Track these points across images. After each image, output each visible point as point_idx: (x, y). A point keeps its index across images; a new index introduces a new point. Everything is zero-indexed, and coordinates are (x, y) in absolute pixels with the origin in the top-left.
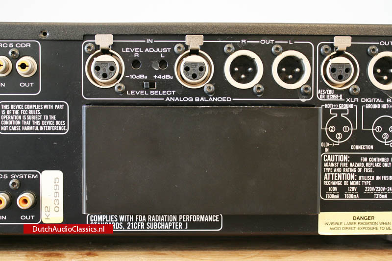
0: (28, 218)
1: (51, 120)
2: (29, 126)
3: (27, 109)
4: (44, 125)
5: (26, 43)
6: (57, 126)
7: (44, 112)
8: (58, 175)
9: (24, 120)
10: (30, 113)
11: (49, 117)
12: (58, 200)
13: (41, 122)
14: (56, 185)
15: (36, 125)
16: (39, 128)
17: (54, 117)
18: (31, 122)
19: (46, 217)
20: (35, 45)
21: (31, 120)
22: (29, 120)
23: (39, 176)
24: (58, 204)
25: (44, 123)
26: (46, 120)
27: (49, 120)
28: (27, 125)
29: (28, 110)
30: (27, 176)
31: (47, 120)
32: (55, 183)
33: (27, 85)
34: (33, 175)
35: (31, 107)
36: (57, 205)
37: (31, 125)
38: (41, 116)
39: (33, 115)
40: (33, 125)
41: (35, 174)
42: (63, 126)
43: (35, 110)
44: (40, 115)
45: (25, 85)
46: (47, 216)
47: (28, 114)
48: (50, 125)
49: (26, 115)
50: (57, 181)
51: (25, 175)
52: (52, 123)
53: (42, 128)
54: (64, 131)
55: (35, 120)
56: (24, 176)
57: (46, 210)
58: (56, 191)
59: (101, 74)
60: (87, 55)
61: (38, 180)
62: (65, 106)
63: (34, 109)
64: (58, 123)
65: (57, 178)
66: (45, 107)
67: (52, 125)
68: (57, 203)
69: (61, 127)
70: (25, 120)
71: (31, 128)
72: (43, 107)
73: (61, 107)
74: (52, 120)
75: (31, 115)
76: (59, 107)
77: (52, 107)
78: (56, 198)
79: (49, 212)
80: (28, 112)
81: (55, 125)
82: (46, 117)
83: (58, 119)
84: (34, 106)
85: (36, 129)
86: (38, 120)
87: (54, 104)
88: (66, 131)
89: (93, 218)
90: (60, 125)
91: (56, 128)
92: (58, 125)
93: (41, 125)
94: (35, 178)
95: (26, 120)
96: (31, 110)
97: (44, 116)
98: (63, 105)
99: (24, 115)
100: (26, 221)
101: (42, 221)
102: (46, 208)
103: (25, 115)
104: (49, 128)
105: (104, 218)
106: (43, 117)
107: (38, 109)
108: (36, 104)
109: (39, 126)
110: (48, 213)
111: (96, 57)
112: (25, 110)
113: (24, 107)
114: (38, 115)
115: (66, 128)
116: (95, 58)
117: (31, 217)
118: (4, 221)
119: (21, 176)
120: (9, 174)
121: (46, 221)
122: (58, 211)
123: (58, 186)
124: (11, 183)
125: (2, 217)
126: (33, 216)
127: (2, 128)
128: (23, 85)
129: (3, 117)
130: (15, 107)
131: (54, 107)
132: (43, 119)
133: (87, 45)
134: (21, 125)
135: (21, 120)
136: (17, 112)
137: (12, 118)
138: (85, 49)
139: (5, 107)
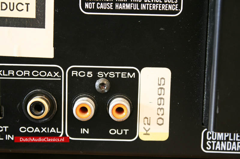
0: (120, 132)
8: (165, 73)
12: (162, 109)
14: (161, 88)
16: (140, 7)
19: (145, 132)
23: (137, 75)
24: (163, 115)
30: (120, 75)
32: (160, 85)
34: (129, 74)
36: (160, 116)
41: (131, 71)
42: (175, 4)
46: (147, 131)
48: (156, 3)
50: (163, 83)
51: (118, 73)
56: (116, 75)
57: (146, 122)
58: (161, 96)
61: (135, 81)
65: (163, 78)
67: (159, 3)
68: (161, 112)
69: (172, 6)
71: (128, 7)
78: (161, 107)
79: (149, 124)
81: (163, 3)
85: (136, 7)
89: (210, 135)
90: (171, 4)
92: (167, 3)
93: (143, 2)
94: (131, 77)
100: (116, 136)
101: (138, 137)
102: (146, 120)
110: (147, 127)
115: (179, 8)
117: (124, 132)
118: (85, 135)
119: (112, 75)
120: (95, 71)
121: (144, 138)
122: (162, 124)
123: (164, 89)
124: (97, 84)
125: (83, 131)
126: (126, 130)
127: (87, 6)
134: (114, 2)
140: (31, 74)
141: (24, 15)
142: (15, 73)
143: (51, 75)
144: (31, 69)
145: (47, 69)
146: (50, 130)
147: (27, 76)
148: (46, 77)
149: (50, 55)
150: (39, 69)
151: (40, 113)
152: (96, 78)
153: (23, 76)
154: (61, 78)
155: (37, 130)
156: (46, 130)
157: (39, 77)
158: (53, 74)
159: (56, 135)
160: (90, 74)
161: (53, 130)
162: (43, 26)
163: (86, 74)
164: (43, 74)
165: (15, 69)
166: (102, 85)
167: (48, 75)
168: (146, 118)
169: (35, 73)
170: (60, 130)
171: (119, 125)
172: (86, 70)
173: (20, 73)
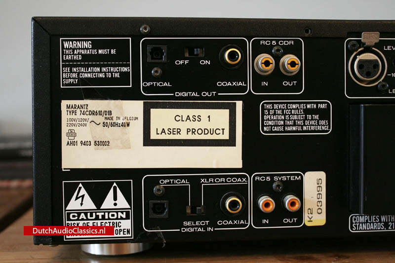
0: (291, 221)
2: (292, 126)
3: (290, 109)
4: (308, 125)
5: (289, 40)
6: (320, 125)
7: (307, 112)
8: (322, 175)
9: (287, 120)
10: (293, 112)
11: (312, 117)
12: (321, 201)
13: (304, 122)
14: (319, 187)
15: (299, 125)
16: (302, 128)
17: (317, 117)
18: (295, 122)
19: (309, 220)
20: (298, 43)
21: (295, 120)
22: (292, 120)
23: (302, 177)
24: (321, 206)
25: (307, 122)
26: (309, 120)
27: (312, 119)
28: (290, 126)
29: (291, 109)
30: (290, 178)
31: (310, 120)
32: (318, 184)
33: (290, 84)
34: (296, 177)
35: (294, 106)
36: (319, 207)
37: (294, 125)
38: (304, 116)
39: (297, 114)
40: (296, 126)
41: (298, 175)
42: (327, 125)
43: (299, 109)
44: (303, 114)
45: (288, 83)
46: (310, 219)
47: (291, 114)
48: (313, 125)
49: (289, 115)
50: (320, 183)
51: (288, 177)
52: (315, 122)
53: (305, 128)
54: (327, 131)
55: (299, 120)
56: (287, 178)
57: (309, 213)
58: (319, 192)
59: (365, 73)
60: (349, 53)
61: (301, 181)
62: (328, 104)
63: (297, 109)
64: (323, 122)
65: (320, 179)
66: (308, 106)
67: (315, 125)
68: (320, 204)
69: (324, 127)
70: (288, 120)
71: (294, 128)
72: (306, 106)
74: (315, 120)
75: (295, 115)
76: (323, 106)
77: (315, 106)
78: (319, 200)
79: (312, 214)
80: (291, 112)
81: (318, 125)
82: (309, 117)
83: (321, 118)
84: (297, 105)
85: (300, 129)
86: (301, 120)
87: (317, 103)
88: (329, 131)
89: (355, 219)
90: (324, 125)
91: (319, 128)
92: (321, 125)
93: (304, 125)
94: (298, 179)
95: (290, 120)
96: (294, 109)
98: (326, 104)
99: (287, 115)
100: (288, 224)
101: (304, 224)
102: (309, 210)
103: (288, 114)
104: (313, 128)
105: (365, 219)
106: (306, 117)
107: (301, 109)
108: (300, 103)
109: (302, 126)
110: (310, 216)
111: (360, 55)
112: (288, 109)
113: (287, 107)
114: (301, 114)
115: (329, 128)
116: (358, 56)
117: (294, 220)
118: (266, 225)
119: (284, 178)
120: (272, 176)
121: (308, 224)
122: (321, 213)
123: (321, 187)
124: (274, 185)
125: (264, 221)
126: (295, 219)
127: (265, 129)
128: (286, 83)
129: (266, 117)
130: (278, 107)
131: (317, 106)
132: (306, 119)
133: (351, 43)
134: (285, 125)
135: (284, 120)
136: (279, 112)
137: (275, 118)
138: (349, 46)
139: (268, 106)
140: (226, 180)
141: (220, 137)
142: (214, 180)
143: (240, 181)
144: (226, 177)
145: (237, 177)
146: (240, 222)
147: (223, 182)
148: (236, 182)
149: (240, 166)
150: (232, 176)
151: (236, 209)
152: (272, 181)
153: (220, 183)
154: (248, 182)
155: (230, 222)
156: (237, 222)
157: (232, 182)
158: (242, 180)
159: (245, 225)
160: (268, 179)
161: (242, 222)
162: (235, 145)
163: (266, 179)
164: (234, 180)
165: (214, 177)
166: (278, 186)
167: (238, 181)
168: (309, 209)
169: (229, 180)
170: (247, 222)
171: (290, 215)
172: (266, 176)
173: (217, 180)
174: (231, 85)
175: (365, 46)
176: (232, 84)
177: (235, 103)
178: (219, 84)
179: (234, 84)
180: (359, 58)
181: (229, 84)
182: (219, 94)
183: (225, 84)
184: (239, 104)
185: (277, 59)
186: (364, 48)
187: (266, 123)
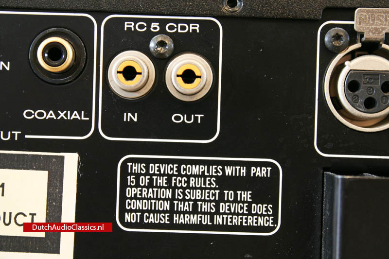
1: (241, 202)
2: (189, 213)
3: (186, 175)
4: (225, 213)
5: (188, 22)
6: (253, 215)
7: (224, 182)
9: (178, 200)
10: (192, 183)
11: (236, 195)
13: (217, 207)
15: (205, 213)
16: (212, 220)
17: (246, 196)
18: (195, 206)
20: (209, 29)
21: (195, 201)
22: (190, 200)
25: (224, 207)
26: (228, 201)
27: (235, 201)
28: (184, 213)
29: (188, 177)
31: (232, 202)
33: (189, 119)
35: (196, 170)
37: (195, 211)
38: (217, 192)
39: (201, 188)
40: (198, 213)
42: (269, 216)
43: (205, 177)
44: (215, 189)
45: (183, 118)
47: (188, 187)
48: (238, 214)
49: (184, 189)
52: (242, 208)
53: (218, 220)
54: (270, 229)
55: (205, 201)
59: (361, 100)
60: (328, 54)
62: (275, 170)
63: (203, 175)
64: (257, 208)
66: (229, 171)
67: (243, 214)
69: (264, 219)
70: (181, 200)
71: (194, 219)
72: (223, 170)
73: (264, 172)
74: (244, 202)
75: (196, 188)
76: (261, 172)
77: (243, 171)
80: (188, 182)
81: (250, 214)
82: (229, 194)
83: (256, 199)
84: (202, 168)
85: (206, 220)
86: (211, 201)
87: (248, 165)
88: (274, 228)
90: (262, 215)
91: (251, 221)
92: (257, 214)
93: (218, 212)
95: (184, 200)
96: (195, 176)
97: (226, 192)
98: (269, 169)
99: (179, 188)
103: (182, 187)
104: (236, 220)
106: (222, 195)
107: (212, 176)
108: (208, 163)
109: (212, 215)
111: (350, 60)
112: (182, 176)
113: (179, 170)
114: (211, 189)
115: (275, 221)
116: (347, 63)
127: (128, 217)
128: (179, 118)
129: (130, 192)
130: (159, 170)
131: (248, 171)
132: (222, 198)
133: (332, 32)
134: (172, 212)
135: (172, 200)
136: (162, 181)
137: (150, 195)
138: (326, 39)
139: (136, 168)
174: (54, 116)
175: (363, 39)
176: (57, 115)
177: (63, 157)
178: (29, 114)
179: (62, 115)
180: (350, 65)
181: (51, 115)
182: (27, 136)
183: (41, 114)
184: (71, 161)
185: (161, 63)
186: (363, 43)
187: (129, 204)
